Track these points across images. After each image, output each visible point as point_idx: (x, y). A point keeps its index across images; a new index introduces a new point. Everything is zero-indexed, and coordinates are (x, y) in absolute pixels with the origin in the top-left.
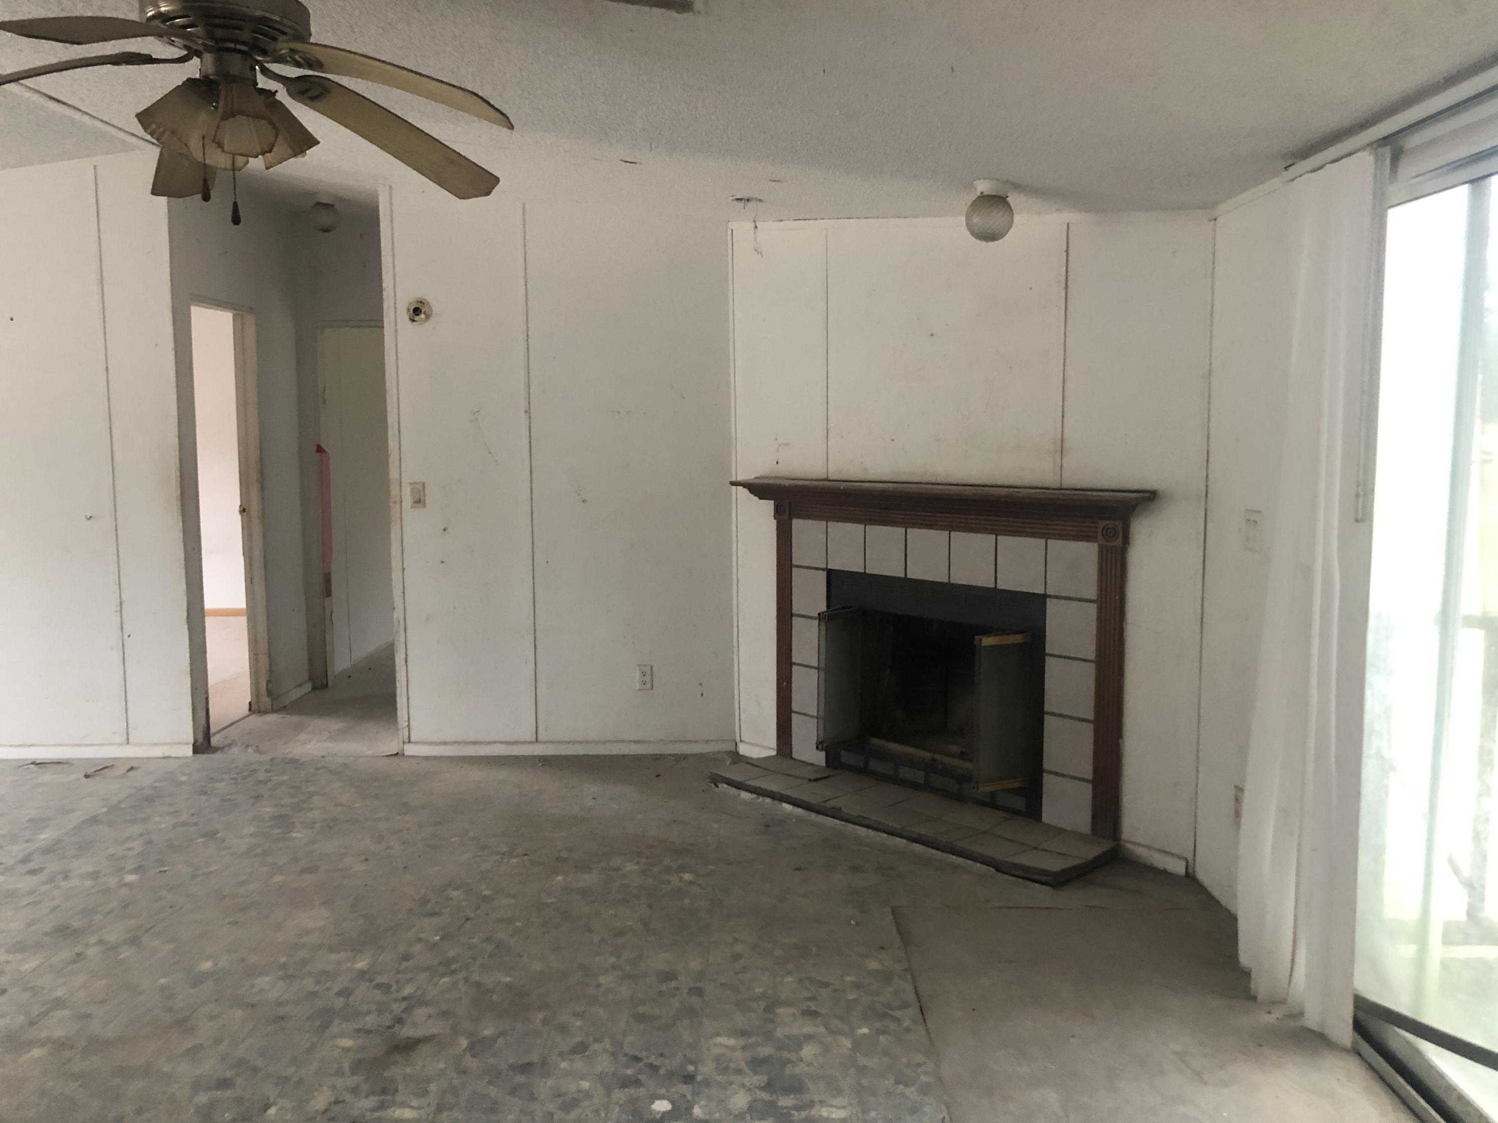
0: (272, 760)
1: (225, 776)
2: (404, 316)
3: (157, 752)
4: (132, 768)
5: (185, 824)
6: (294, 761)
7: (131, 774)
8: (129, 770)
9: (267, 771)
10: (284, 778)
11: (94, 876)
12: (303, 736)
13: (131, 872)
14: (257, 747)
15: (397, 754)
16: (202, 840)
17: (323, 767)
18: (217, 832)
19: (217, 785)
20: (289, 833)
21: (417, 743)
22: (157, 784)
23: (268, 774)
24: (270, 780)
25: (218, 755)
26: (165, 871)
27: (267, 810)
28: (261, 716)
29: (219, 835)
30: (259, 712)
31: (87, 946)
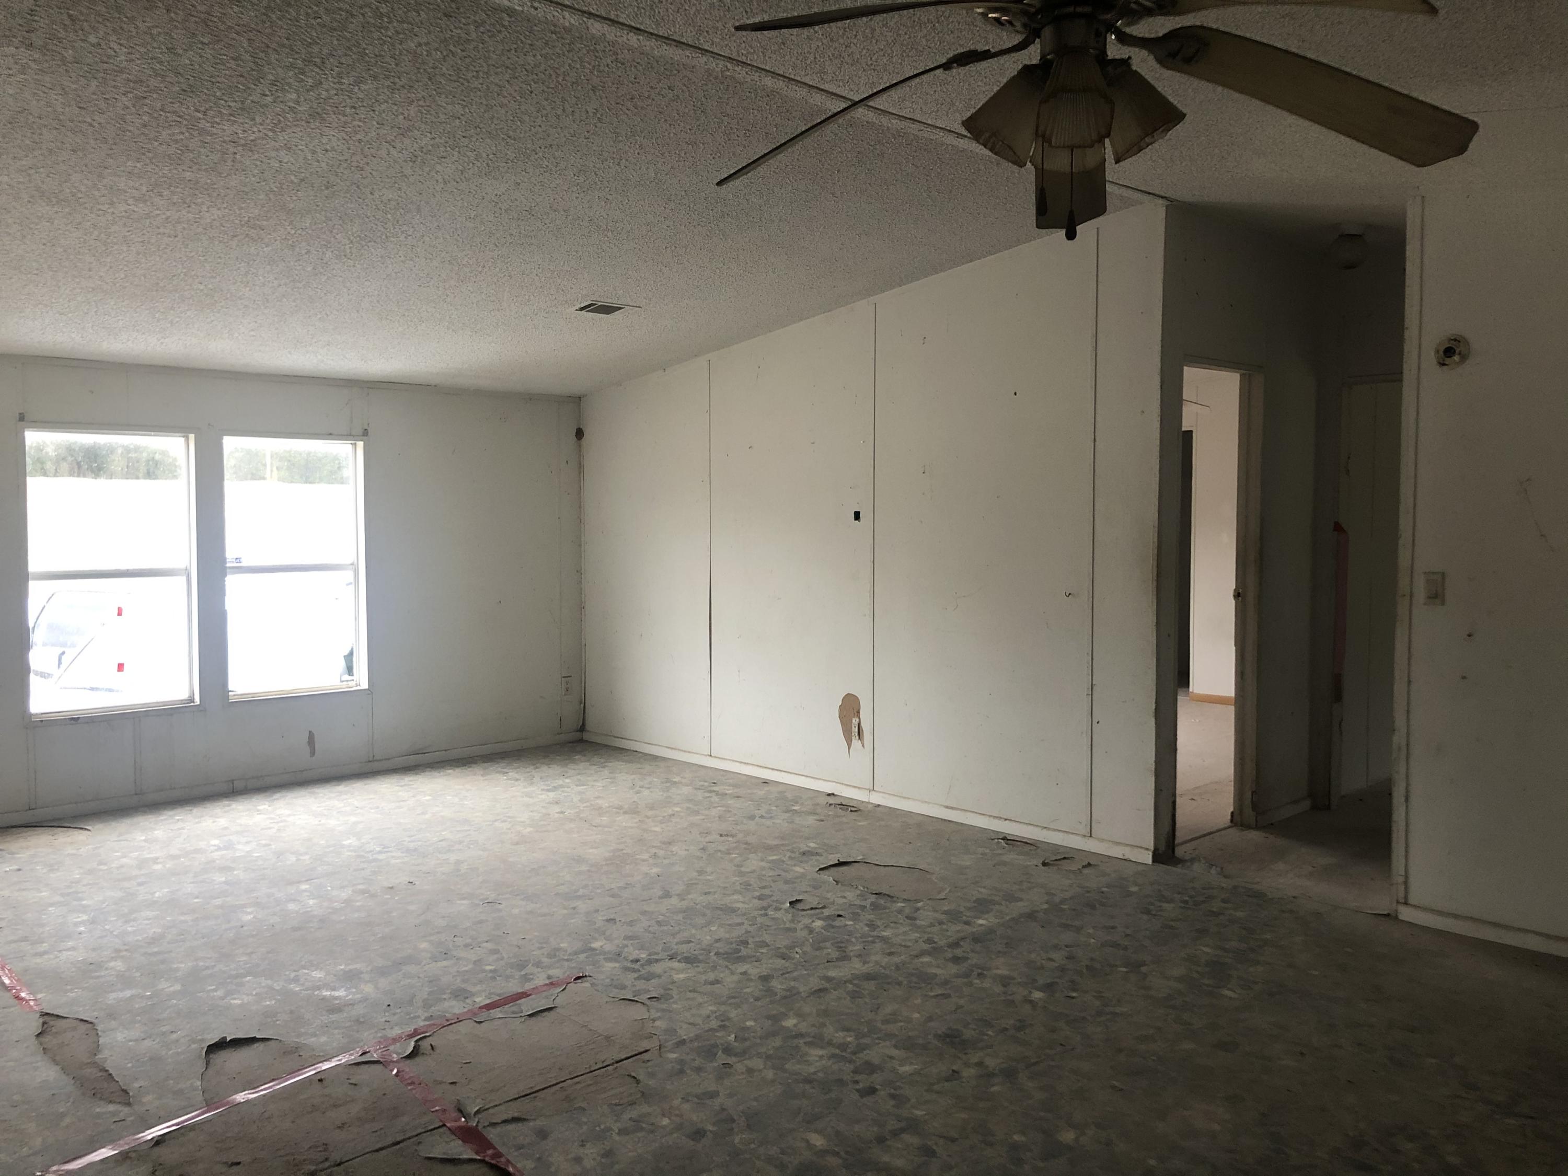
0: (1235, 887)
1: (1177, 897)
2: (1430, 358)
3: (1117, 852)
4: (1089, 865)
5: (1115, 945)
6: (1259, 896)
7: (1086, 871)
8: (1084, 867)
9: (1224, 901)
10: (1240, 914)
11: (1005, 981)
12: (1281, 866)
13: (1039, 989)
14: (1222, 869)
15: (1388, 915)
16: (1124, 969)
17: (1291, 911)
18: (1144, 964)
19: (1165, 905)
20: (1220, 988)
21: (1415, 906)
22: (1105, 889)
23: (1223, 905)
24: (1223, 914)
25: (1178, 870)
26: (1073, 998)
27: (1206, 950)
28: (1243, 830)
29: (1144, 969)
30: (1242, 825)
31: (967, 1065)
